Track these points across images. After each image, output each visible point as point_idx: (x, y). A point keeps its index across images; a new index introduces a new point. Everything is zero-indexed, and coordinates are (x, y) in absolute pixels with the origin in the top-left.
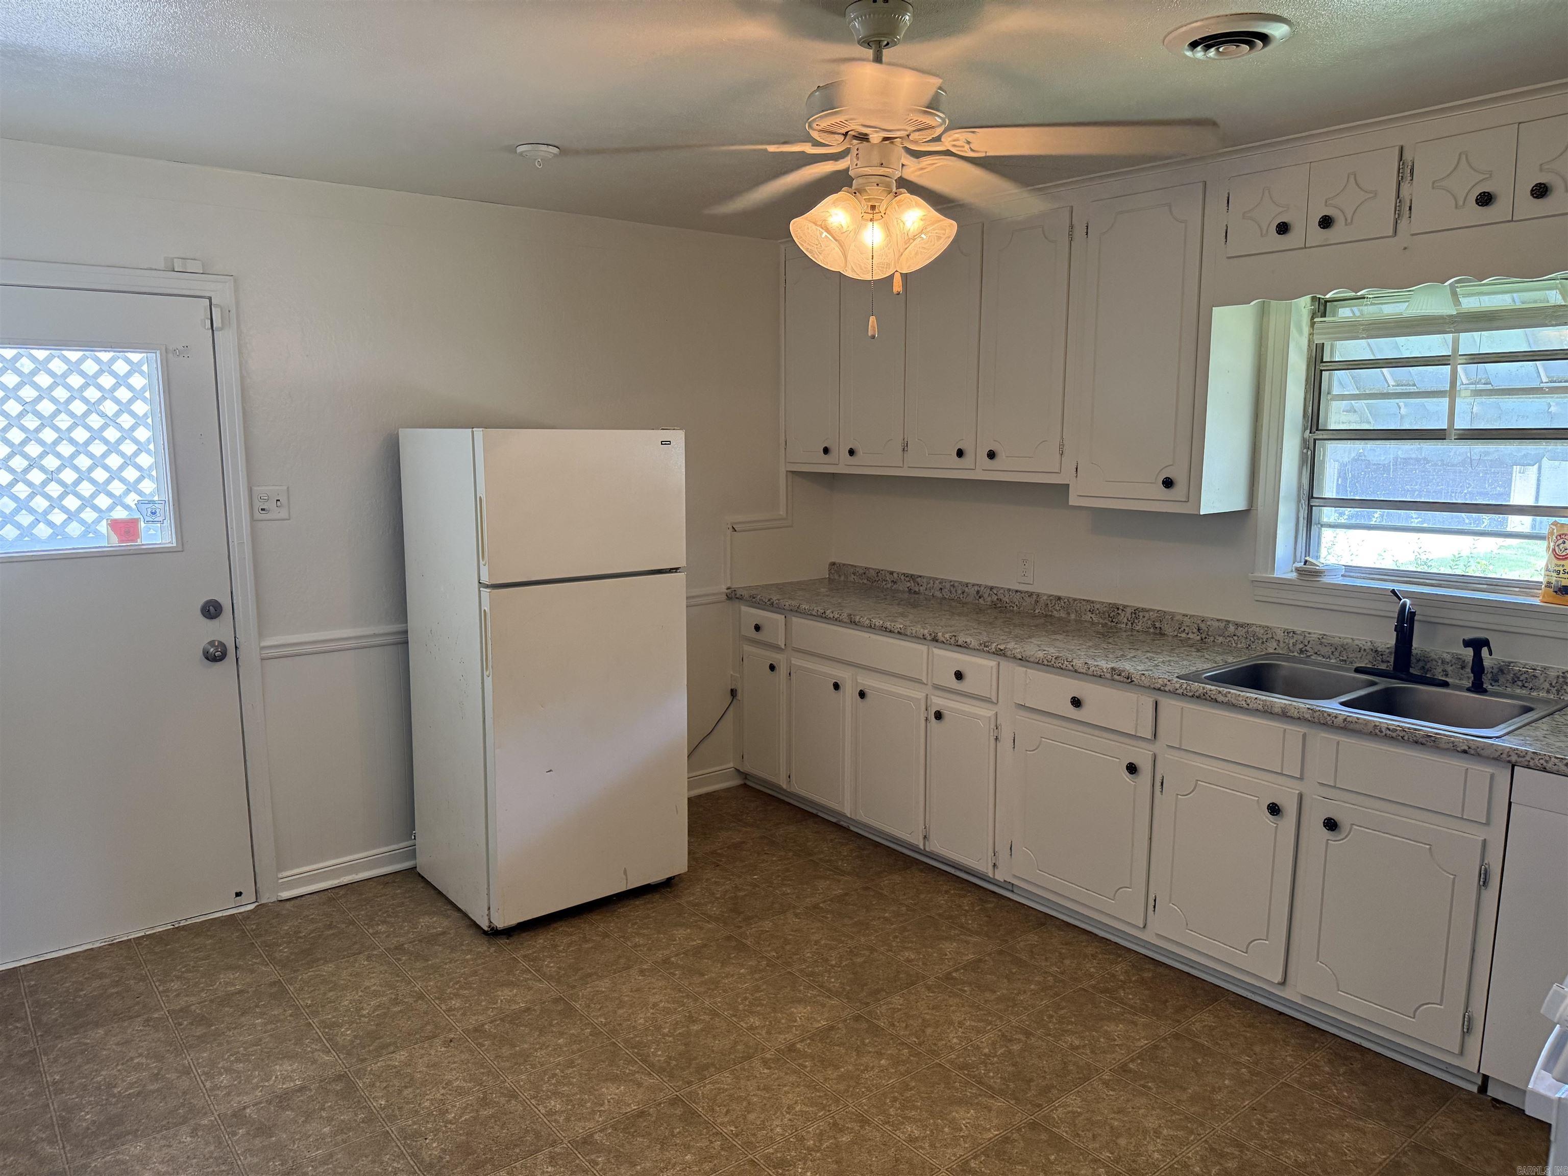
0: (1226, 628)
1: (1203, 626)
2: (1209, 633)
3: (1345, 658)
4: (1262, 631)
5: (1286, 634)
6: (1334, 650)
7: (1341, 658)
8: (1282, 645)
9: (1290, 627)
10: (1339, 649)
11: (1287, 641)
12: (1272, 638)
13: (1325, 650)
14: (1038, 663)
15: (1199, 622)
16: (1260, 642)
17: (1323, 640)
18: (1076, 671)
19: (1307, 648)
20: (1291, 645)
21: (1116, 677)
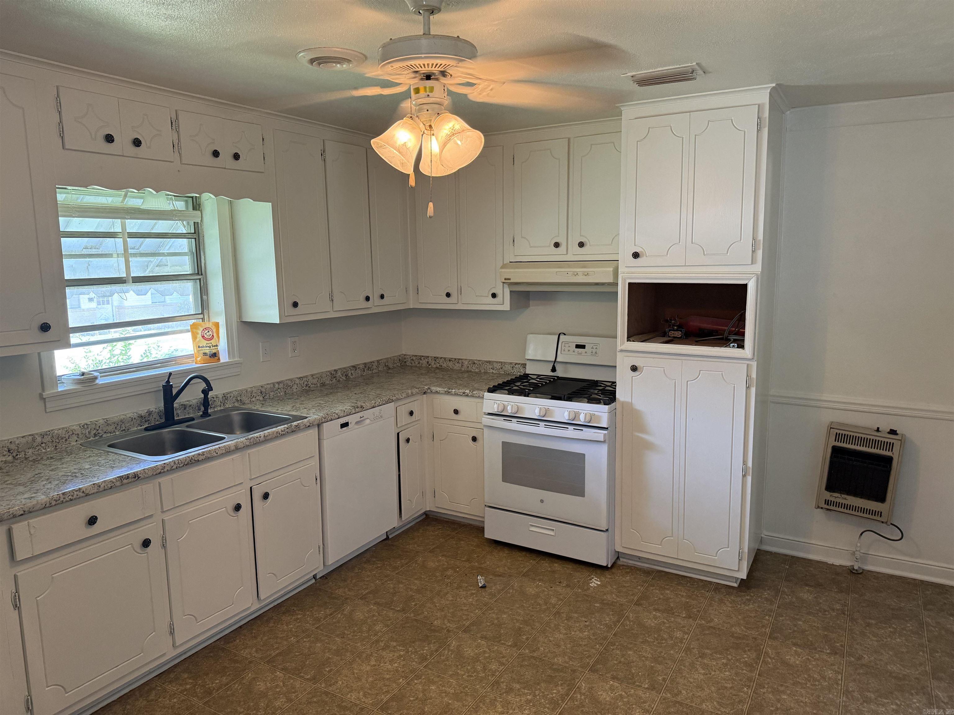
0: (34, 440)
1: (13, 447)
2: (19, 450)
3: (124, 428)
4: (64, 432)
5: (82, 427)
6: (116, 426)
7: (122, 429)
8: (80, 436)
9: (83, 422)
10: (120, 423)
11: (84, 432)
12: (73, 434)
13: (110, 428)
14: (45, 508)
15: (8, 444)
16: (64, 440)
17: (108, 422)
18: (87, 495)
19: (99, 431)
20: (87, 433)
21: (125, 481)
